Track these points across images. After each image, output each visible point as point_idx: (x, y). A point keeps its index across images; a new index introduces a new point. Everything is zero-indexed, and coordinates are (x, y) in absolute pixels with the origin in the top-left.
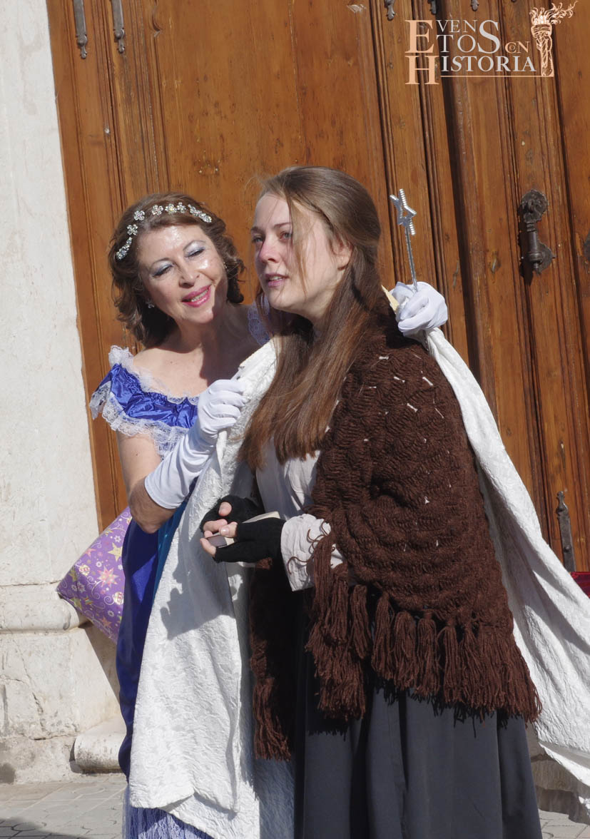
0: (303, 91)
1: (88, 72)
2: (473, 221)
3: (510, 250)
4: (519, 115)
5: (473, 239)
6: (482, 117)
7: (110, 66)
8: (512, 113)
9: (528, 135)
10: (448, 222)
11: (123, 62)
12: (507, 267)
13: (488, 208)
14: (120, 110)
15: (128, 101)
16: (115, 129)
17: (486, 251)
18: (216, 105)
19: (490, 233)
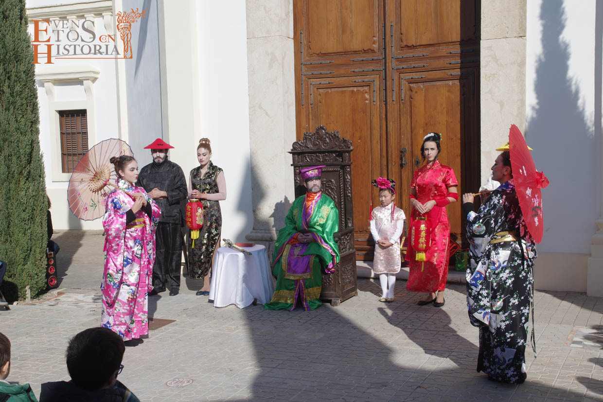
0: (353, 120)
1: (303, 111)
2: (390, 153)
3: (398, 161)
4: (402, 130)
5: (389, 158)
6: (394, 130)
7: (309, 110)
8: (400, 129)
9: (404, 134)
10: (384, 153)
11: (312, 110)
12: (397, 165)
13: (393, 151)
14: (311, 121)
15: (313, 119)
16: (309, 125)
17: (392, 161)
18: (333, 122)
19: (393, 157)
